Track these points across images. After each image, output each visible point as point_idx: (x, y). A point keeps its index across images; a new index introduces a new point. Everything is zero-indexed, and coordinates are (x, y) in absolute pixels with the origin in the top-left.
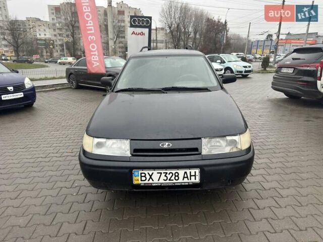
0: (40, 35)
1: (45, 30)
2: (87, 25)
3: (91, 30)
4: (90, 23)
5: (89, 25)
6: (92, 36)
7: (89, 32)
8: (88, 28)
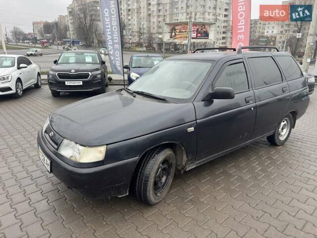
0: (268, 32)
1: (273, 27)
2: (239, 24)
3: (242, 29)
4: (242, 22)
5: (241, 24)
6: (241, 35)
7: (239, 31)
8: (239, 27)
